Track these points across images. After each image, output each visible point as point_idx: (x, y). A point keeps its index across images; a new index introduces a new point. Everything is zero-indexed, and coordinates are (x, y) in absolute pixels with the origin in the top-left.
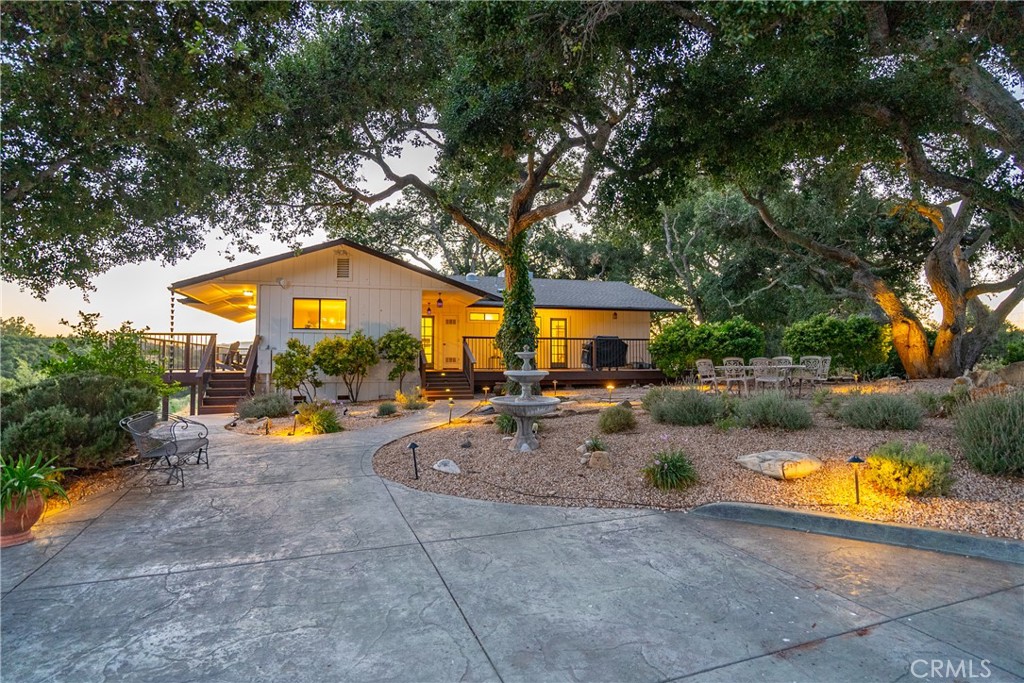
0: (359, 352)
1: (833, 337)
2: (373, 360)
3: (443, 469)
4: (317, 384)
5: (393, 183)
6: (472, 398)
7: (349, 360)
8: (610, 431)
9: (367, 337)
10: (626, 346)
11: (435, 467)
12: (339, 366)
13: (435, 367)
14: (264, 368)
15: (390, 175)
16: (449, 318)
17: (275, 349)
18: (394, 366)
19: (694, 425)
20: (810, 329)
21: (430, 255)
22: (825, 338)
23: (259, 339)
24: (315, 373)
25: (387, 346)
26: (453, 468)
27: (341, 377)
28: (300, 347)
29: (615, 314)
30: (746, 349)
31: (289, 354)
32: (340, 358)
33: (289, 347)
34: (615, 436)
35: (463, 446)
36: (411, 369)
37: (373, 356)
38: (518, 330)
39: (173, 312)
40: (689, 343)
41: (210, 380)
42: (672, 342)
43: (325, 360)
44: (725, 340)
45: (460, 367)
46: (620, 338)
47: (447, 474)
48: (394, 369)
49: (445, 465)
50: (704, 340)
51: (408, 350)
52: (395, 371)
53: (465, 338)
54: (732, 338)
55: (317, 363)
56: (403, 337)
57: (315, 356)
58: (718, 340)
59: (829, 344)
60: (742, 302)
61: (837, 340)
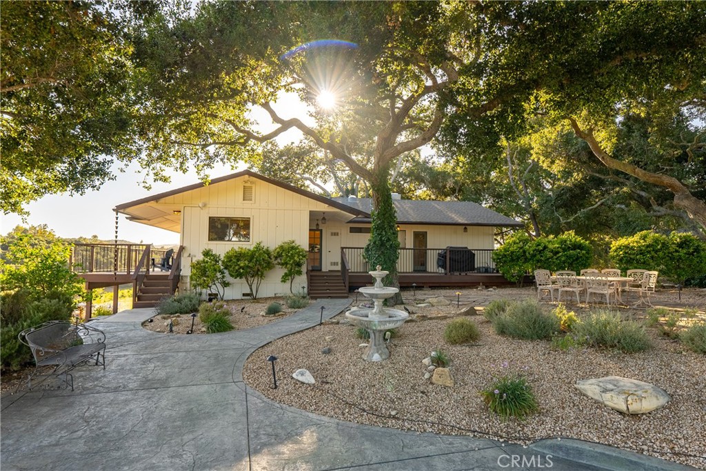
0: (257, 261)
1: (656, 251)
2: (270, 266)
3: (301, 378)
4: (225, 284)
5: (279, 126)
6: (347, 297)
7: (248, 267)
8: (454, 342)
9: (265, 248)
10: (474, 255)
11: (294, 375)
12: (242, 271)
13: (324, 269)
14: (186, 271)
15: (276, 119)
16: (334, 231)
17: (195, 256)
18: (286, 271)
19: (532, 339)
20: (635, 244)
21: (325, 182)
22: (649, 252)
23: (182, 248)
24: (223, 277)
25: (279, 256)
26: (309, 378)
27: (244, 279)
28: (212, 255)
29: (465, 228)
30: (577, 259)
31: (204, 261)
32: (242, 265)
33: (204, 255)
34: (459, 348)
35: (324, 352)
36: (299, 273)
37: (269, 263)
38: (383, 244)
39: (117, 228)
40: (527, 254)
41: (145, 280)
42: (512, 252)
43: (231, 266)
44: (558, 253)
45: (339, 268)
46: (469, 248)
47: (303, 383)
48: (286, 274)
49: (302, 375)
50: (540, 252)
51: (296, 258)
52: (286, 275)
53: (342, 248)
54: (564, 250)
55: (226, 268)
56: (293, 248)
57: (223, 262)
58: (552, 251)
59: (652, 257)
60: (571, 219)
61: (661, 254)
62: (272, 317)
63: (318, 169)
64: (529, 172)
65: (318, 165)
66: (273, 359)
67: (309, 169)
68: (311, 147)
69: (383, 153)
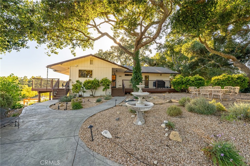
0: (94, 84)
1: (229, 81)
2: (99, 86)
3: (105, 135)
4: (84, 92)
5: (100, 35)
6: (124, 96)
7: (91, 86)
9: (97, 80)
10: (165, 82)
11: (102, 133)
12: (89, 87)
13: (117, 87)
14: (71, 87)
15: (99, 32)
16: (120, 75)
17: (74, 83)
18: (104, 87)
20: (221, 78)
22: (226, 81)
23: (70, 80)
24: (83, 89)
25: (102, 82)
26: (108, 135)
27: (90, 90)
28: (79, 82)
29: (161, 75)
30: (200, 83)
31: (76, 84)
32: (89, 85)
33: (77, 82)
35: (116, 120)
36: (109, 88)
37: (98, 85)
38: (137, 78)
39: (48, 73)
40: (183, 82)
41: (57, 90)
42: (178, 81)
43: (85, 86)
44: (194, 81)
45: (121, 87)
46: (163, 80)
47: (106, 138)
48: (104, 88)
49: (106, 133)
50: (188, 81)
51: (107, 83)
52: (104, 89)
53: (123, 80)
54: (196, 81)
55: (84, 86)
56: (106, 80)
57: (83, 84)
58: (192, 81)
59: (228, 83)
60: (194, 72)
61: (231, 81)
62: (98, 103)
63: (115, 58)
64: (179, 58)
65: (115, 57)
66: (91, 127)
67: (112, 58)
68: (113, 52)
69: (137, 46)
